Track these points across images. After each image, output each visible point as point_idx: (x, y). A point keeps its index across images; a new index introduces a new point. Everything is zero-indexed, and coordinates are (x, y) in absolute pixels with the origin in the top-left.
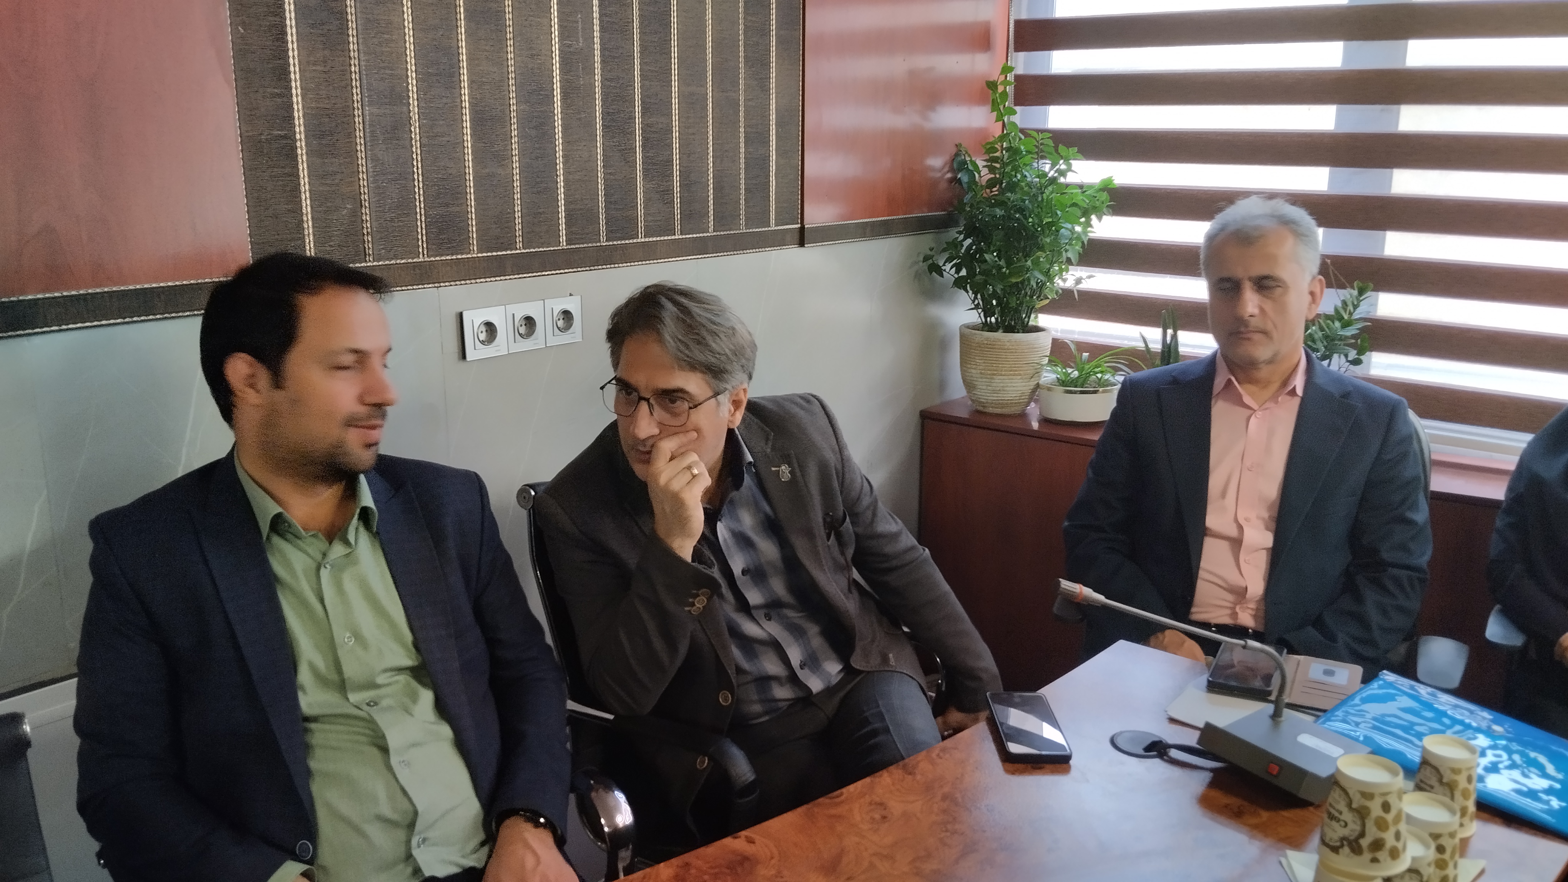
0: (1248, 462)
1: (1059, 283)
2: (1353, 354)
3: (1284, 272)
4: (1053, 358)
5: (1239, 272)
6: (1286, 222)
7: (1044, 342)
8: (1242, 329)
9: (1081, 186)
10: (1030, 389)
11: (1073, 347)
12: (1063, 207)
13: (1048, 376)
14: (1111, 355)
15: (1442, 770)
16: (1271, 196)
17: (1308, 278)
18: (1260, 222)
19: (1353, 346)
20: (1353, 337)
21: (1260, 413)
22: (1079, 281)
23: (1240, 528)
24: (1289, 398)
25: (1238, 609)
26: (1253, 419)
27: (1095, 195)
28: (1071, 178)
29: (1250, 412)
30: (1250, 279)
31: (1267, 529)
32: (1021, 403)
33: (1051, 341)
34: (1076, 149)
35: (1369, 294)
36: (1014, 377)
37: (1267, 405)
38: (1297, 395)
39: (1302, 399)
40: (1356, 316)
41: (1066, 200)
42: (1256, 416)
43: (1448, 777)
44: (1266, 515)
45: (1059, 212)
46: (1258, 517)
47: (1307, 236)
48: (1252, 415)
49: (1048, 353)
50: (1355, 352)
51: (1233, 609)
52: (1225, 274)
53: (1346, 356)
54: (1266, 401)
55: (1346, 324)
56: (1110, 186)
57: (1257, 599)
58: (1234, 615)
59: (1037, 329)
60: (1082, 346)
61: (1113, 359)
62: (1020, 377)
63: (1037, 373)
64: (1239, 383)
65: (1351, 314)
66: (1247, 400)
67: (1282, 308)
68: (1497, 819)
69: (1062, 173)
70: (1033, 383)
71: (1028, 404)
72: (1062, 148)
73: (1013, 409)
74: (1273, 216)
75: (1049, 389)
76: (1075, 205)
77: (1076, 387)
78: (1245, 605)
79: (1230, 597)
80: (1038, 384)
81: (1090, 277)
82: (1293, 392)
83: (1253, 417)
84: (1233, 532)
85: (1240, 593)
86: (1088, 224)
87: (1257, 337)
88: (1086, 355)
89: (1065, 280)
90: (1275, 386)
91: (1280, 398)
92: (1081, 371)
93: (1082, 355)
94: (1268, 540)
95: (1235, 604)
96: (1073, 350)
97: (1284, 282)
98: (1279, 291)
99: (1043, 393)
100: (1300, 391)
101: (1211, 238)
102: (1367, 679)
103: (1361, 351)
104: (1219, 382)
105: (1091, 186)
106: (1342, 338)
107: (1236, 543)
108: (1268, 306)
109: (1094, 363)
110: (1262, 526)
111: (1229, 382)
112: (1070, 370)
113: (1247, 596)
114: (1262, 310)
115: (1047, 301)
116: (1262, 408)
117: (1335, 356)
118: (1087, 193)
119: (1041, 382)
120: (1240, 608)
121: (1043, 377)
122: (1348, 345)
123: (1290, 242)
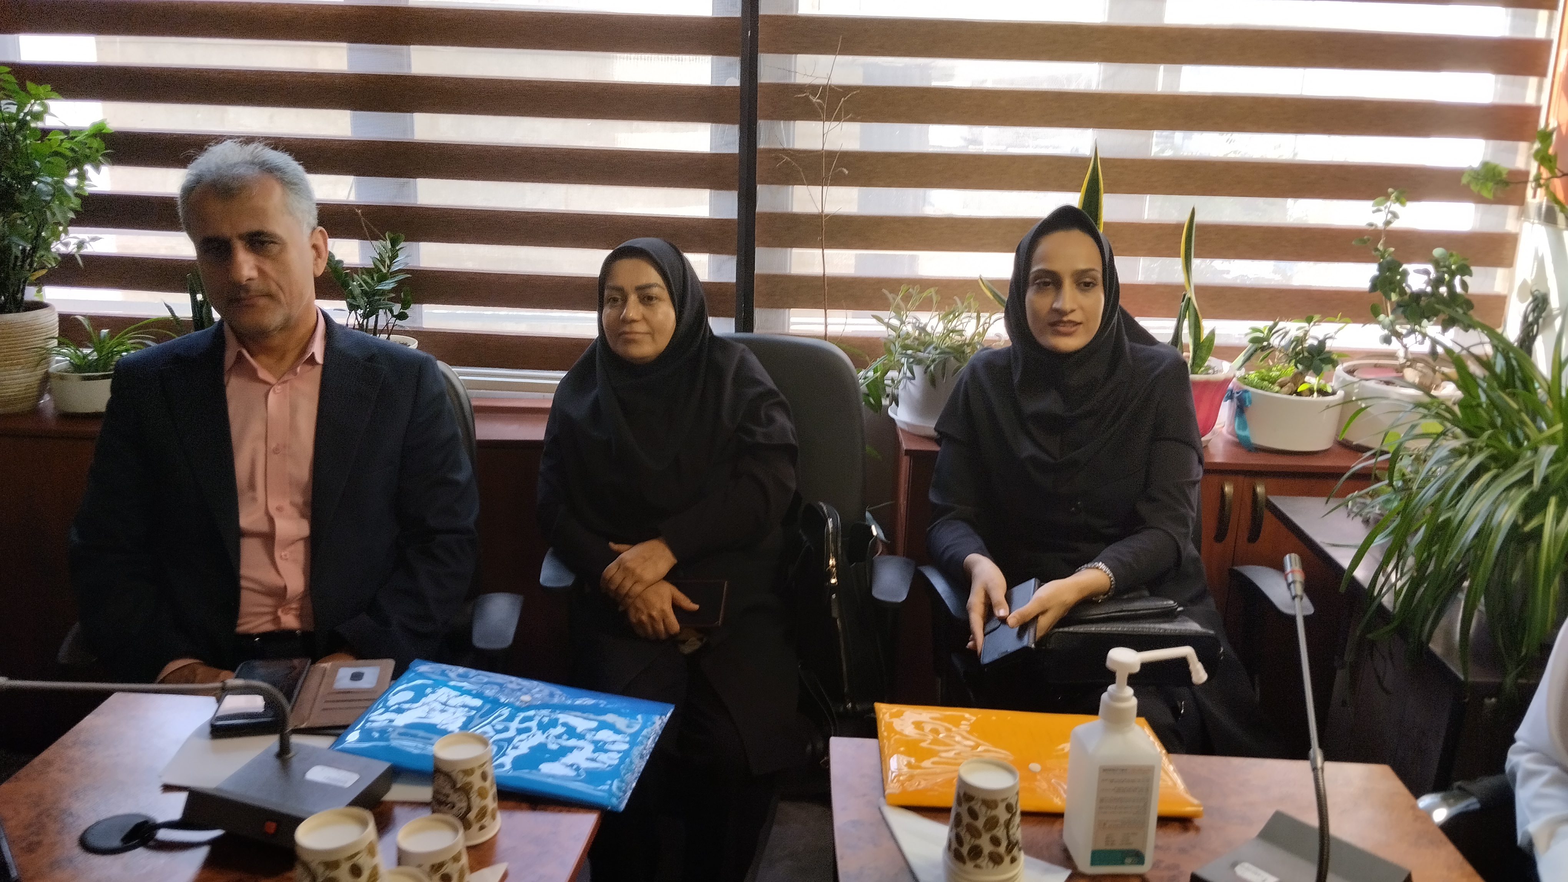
0: (272, 445)
1: (57, 247)
2: (397, 308)
3: (278, 227)
4: (62, 340)
5: (226, 230)
6: (269, 169)
7: (49, 321)
8: (243, 295)
9: (66, 132)
10: (37, 380)
11: (86, 323)
12: (41, 157)
13: (59, 362)
14: (134, 330)
15: (454, 774)
16: (248, 140)
17: (307, 231)
18: (242, 170)
19: (395, 300)
20: (393, 290)
21: (279, 387)
22: (81, 245)
23: (271, 521)
24: (309, 367)
25: (280, 613)
26: (271, 394)
27: (86, 141)
28: (49, 122)
29: (268, 387)
30: (241, 237)
31: (303, 516)
32: (29, 397)
33: (57, 319)
34: (49, 87)
35: (402, 244)
36: (13, 368)
37: (286, 378)
38: (318, 364)
39: (325, 366)
40: (394, 268)
41: (44, 148)
42: (274, 391)
43: (461, 780)
44: (299, 499)
45: (38, 163)
46: (293, 504)
47: (295, 184)
48: (270, 390)
49: (57, 335)
50: (399, 306)
51: (275, 613)
52: (210, 233)
53: (391, 311)
54: (285, 373)
55: (383, 278)
56: (104, 131)
57: (299, 597)
58: (276, 620)
59: (39, 305)
60: (99, 321)
61: (138, 334)
62: (20, 367)
63: (44, 357)
64: (252, 356)
65: (389, 267)
66: (263, 374)
67: (284, 269)
68: (524, 805)
69: (37, 116)
70: (40, 372)
71: (40, 396)
72: (30, 85)
73: (19, 406)
74: (253, 163)
75: (62, 378)
76: (56, 154)
77: (97, 371)
78: (288, 607)
79: (269, 601)
80: (47, 373)
81: (94, 239)
82: (312, 360)
83: (271, 393)
84: (264, 527)
85: (279, 594)
86: (82, 176)
87: (262, 302)
88: (105, 331)
89: (66, 245)
90: (291, 357)
91: (298, 369)
92: (99, 351)
93: (99, 333)
94: (303, 528)
95: (276, 607)
96: (87, 327)
97: (281, 239)
98: (275, 249)
99: (53, 383)
100: (319, 358)
101: (188, 190)
102: (397, 675)
103: (406, 305)
104: (230, 357)
105: (80, 131)
106: (383, 293)
107: (268, 538)
108: (268, 267)
109: (114, 341)
110: (296, 514)
111: (240, 356)
112: (86, 351)
113: (288, 597)
114: (261, 271)
115: (44, 272)
116: (282, 380)
117: (381, 312)
118: (76, 139)
119: (51, 370)
120: (282, 612)
121: (54, 362)
122: (391, 299)
123: (277, 192)
